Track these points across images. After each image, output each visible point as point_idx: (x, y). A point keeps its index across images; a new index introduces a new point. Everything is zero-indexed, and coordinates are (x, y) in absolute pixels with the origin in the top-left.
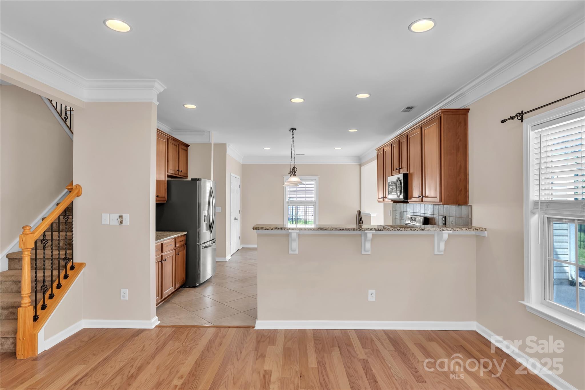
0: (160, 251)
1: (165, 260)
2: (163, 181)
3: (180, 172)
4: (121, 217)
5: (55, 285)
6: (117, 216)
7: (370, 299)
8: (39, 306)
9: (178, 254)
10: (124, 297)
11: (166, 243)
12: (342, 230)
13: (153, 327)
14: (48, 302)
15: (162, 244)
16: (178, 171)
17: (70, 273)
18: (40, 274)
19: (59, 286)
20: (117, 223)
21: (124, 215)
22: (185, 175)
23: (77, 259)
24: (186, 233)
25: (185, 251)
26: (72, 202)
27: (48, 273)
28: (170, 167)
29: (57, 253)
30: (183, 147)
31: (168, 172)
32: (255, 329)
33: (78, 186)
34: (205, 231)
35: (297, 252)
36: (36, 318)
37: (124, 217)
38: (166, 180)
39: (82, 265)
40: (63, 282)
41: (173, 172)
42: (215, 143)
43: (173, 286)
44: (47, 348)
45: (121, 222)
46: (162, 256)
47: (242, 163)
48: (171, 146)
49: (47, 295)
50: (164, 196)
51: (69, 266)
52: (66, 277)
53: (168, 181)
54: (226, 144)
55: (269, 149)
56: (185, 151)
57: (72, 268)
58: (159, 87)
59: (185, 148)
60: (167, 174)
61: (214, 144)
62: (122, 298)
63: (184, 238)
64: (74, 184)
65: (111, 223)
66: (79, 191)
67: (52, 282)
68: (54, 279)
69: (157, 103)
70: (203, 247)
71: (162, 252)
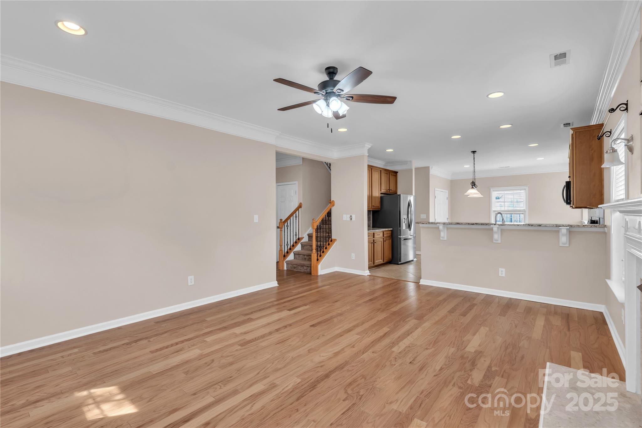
0: (373, 237)
1: (376, 243)
2: (377, 197)
3: (390, 191)
4: (351, 216)
5: (324, 248)
6: (349, 216)
7: (500, 275)
8: (319, 256)
9: (385, 241)
10: (353, 257)
11: (376, 233)
12: (473, 224)
13: (366, 275)
14: (322, 254)
15: (374, 233)
16: (389, 190)
17: (330, 243)
18: (319, 243)
19: (326, 248)
20: (349, 219)
21: (352, 216)
22: (395, 192)
23: (333, 237)
24: (392, 229)
25: (391, 241)
26: (331, 209)
27: (322, 243)
28: (383, 187)
29: (325, 234)
30: (393, 174)
31: (381, 191)
32: (420, 284)
33: (333, 201)
34: (404, 228)
35: (445, 239)
36: (318, 260)
37: (352, 217)
38: (380, 196)
39: (335, 240)
40: (328, 246)
41: (385, 191)
42: (416, 167)
43: (382, 259)
44: (322, 274)
45: (351, 219)
46: (374, 240)
47: (450, 179)
48: (383, 175)
49: (322, 252)
50: (378, 206)
51: (330, 240)
52: (329, 244)
53: (381, 197)
54: (429, 167)
55: (469, 166)
56: (394, 176)
57: (331, 241)
58: (368, 146)
59: (395, 174)
60: (380, 192)
61: (415, 169)
62: (352, 258)
63: (391, 232)
64: (332, 200)
65: (347, 220)
66: (333, 204)
67: (323, 247)
68: (324, 245)
69: (368, 155)
70: (403, 239)
71: (374, 237)
